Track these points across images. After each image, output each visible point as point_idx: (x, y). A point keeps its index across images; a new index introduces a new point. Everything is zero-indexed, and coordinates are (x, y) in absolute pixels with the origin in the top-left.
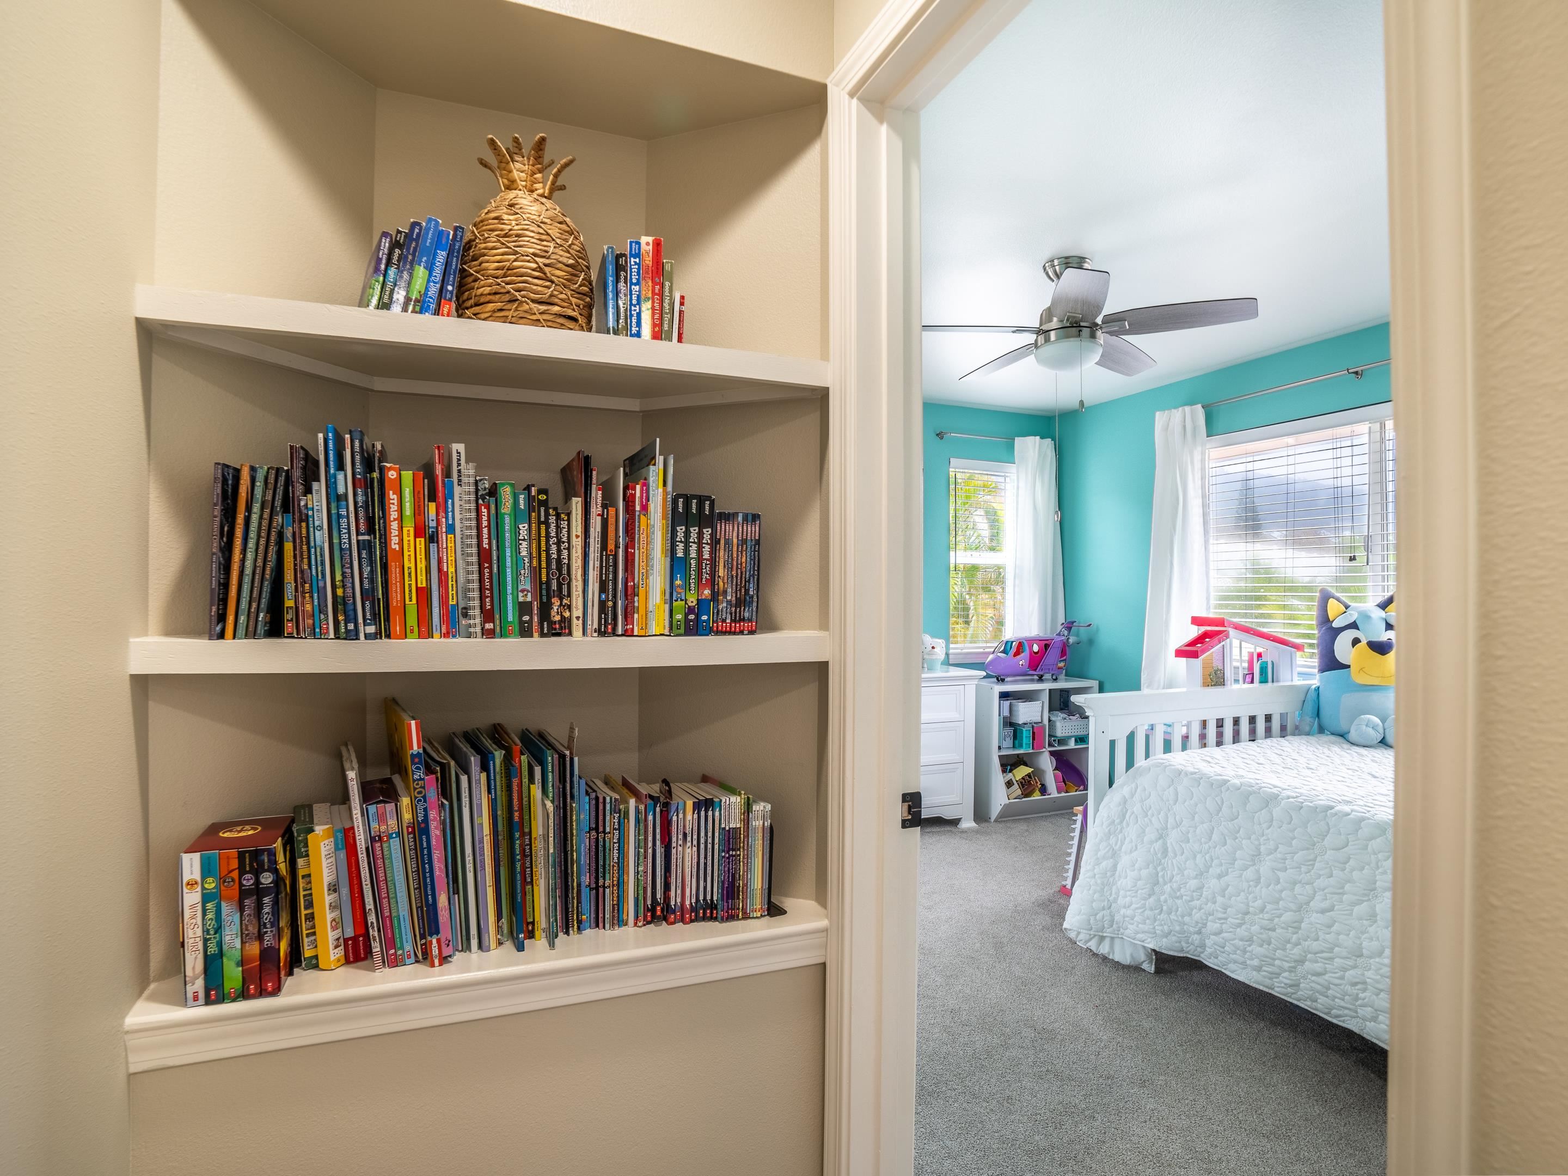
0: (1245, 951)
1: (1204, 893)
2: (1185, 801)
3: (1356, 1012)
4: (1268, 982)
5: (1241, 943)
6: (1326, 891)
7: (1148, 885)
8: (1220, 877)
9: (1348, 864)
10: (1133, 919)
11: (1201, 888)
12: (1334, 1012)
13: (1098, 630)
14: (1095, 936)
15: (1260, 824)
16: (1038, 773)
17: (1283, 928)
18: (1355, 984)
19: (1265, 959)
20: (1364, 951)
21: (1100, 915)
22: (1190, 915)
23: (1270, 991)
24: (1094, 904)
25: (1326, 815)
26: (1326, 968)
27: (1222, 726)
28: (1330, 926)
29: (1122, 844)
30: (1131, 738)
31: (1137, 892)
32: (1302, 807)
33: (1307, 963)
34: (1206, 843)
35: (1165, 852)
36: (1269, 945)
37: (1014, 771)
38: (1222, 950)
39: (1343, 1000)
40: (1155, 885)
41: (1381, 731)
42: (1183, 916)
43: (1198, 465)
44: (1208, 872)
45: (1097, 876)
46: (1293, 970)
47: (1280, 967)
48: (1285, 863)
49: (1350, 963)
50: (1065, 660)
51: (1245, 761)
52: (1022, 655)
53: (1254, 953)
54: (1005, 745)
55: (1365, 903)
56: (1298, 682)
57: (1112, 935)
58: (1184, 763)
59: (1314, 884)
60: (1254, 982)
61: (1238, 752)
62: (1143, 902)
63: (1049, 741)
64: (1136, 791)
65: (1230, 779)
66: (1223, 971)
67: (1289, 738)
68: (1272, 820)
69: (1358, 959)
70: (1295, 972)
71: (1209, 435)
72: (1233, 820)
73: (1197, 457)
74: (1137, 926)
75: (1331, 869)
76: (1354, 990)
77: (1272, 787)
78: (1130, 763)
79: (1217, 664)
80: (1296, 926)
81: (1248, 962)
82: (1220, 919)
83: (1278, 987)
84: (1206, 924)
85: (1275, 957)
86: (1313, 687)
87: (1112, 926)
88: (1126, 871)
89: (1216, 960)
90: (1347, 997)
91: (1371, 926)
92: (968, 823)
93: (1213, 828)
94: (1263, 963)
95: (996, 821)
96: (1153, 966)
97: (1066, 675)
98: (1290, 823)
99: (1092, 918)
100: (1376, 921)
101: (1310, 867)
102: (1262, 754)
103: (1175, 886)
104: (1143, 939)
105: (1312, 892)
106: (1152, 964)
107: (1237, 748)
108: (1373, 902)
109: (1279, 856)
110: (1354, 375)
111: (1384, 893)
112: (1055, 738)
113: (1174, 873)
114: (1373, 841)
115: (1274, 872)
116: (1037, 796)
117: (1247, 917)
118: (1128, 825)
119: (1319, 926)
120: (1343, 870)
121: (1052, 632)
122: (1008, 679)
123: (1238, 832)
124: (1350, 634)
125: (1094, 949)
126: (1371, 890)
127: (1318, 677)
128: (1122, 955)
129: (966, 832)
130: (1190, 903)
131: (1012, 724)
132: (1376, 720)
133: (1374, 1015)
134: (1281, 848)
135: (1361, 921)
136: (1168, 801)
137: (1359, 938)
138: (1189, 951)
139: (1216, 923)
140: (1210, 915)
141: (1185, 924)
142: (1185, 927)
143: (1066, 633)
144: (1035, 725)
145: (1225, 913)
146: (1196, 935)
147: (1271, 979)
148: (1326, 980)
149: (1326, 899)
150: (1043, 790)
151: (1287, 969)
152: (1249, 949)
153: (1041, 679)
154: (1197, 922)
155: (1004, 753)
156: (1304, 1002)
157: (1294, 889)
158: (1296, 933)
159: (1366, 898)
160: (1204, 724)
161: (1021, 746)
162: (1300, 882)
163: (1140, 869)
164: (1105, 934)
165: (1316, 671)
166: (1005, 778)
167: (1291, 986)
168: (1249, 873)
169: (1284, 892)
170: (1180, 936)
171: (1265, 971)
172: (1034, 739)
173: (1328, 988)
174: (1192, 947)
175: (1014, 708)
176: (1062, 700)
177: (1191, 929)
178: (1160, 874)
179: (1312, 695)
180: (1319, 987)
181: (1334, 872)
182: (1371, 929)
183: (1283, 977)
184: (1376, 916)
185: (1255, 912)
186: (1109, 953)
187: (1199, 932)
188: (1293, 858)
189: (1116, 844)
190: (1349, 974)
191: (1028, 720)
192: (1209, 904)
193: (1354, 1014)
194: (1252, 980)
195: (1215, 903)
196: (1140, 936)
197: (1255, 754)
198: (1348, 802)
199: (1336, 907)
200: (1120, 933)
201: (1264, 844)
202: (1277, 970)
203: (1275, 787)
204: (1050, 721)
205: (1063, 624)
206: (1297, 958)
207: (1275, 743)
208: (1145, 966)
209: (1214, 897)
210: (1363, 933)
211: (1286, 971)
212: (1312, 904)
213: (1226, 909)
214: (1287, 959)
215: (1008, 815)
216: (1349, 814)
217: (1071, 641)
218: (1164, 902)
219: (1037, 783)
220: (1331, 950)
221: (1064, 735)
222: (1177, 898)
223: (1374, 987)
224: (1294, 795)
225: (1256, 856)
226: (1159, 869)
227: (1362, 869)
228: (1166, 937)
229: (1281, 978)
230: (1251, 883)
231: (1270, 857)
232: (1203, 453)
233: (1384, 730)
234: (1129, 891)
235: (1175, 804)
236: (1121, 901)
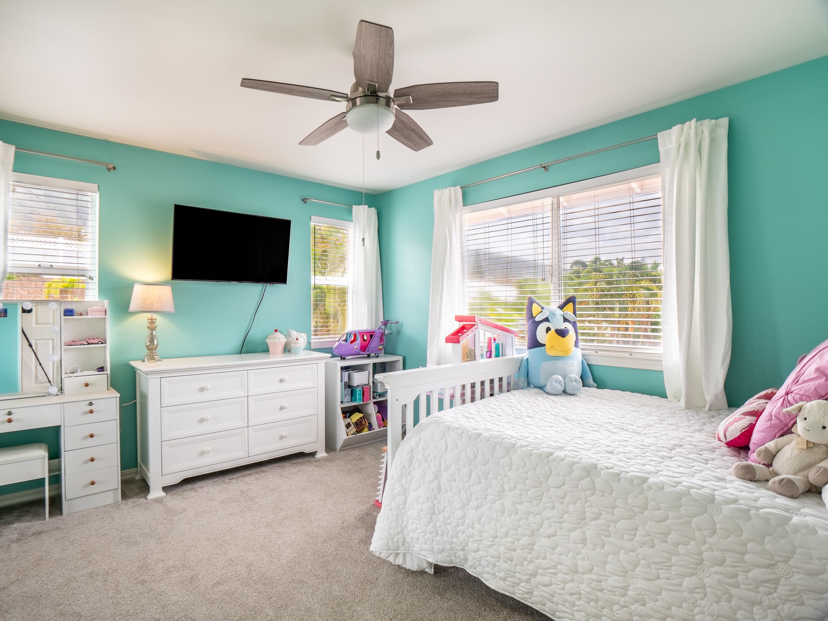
0: (495, 566)
1: (466, 521)
2: (452, 450)
3: (573, 615)
4: (511, 589)
5: (492, 559)
6: (550, 520)
7: (428, 515)
8: (477, 508)
9: (565, 499)
10: (418, 540)
11: (463, 517)
12: (557, 614)
13: (402, 325)
14: (392, 553)
15: (504, 468)
16: (366, 417)
17: (521, 549)
18: (573, 594)
19: (508, 572)
20: (579, 568)
21: (396, 538)
22: (457, 537)
23: (513, 596)
24: (391, 531)
25: (549, 461)
26: (552, 581)
27: (474, 387)
28: (554, 549)
29: (410, 483)
30: (417, 403)
31: (420, 520)
32: (532, 454)
33: (538, 576)
34: (467, 482)
35: (439, 489)
36: (512, 561)
37: (351, 417)
38: (479, 563)
39: (564, 605)
40: (433, 515)
41: (563, 385)
42: (452, 538)
43: (458, 223)
44: (469, 504)
45: (393, 509)
46: (529, 581)
47: (519, 579)
48: (521, 498)
49: (569, 577)
50: (383, 344)
51: (491, 414)
52: (356, 342)
53: (501, 567)
54: (346, 400)
55: (578, 530)
56: (516, 356)
57: (404, 552)
58: (451, 419)
59: (543, 515)
60: (501, 589)
61: (485, 406)
62: (424, 528)
63: (373, 396)
64: (420, 442)
65: (482, 432)
66: (480, 578)
67: (513, 392)
68: (512, 466)
69: (575, 575)
70: (530, 582)
71: (464, 205)
72: (485, 465)
73: (458, 219)
74: (421, 545)
75: (554, 503)
76: (572, 599)
77: (510, 437)
78: (416, 421)
79: (471, 347)
80: (530, 548)
81: (497, 574)
82: (477, 541)
83: (518, 593)
84: (467, 544)
85: (516, 571)
86: (525, 358)
87: (404, 545)
88: (413, 505)
89: (474, 570)
90: (566, 604)
91: (583, 548)
92: (322, 454)
93: (472, 471)
94: (508, 575)
95: (340, 450)
96: (433, 570)
97: (385, 353)
98: (524, 467)
99: (390, 541)
100: (586, 545)
101: (539, 502)
102: (500, 407)
103: (446, 515)
104: (425, 555)
105: (541, 521)
106: (432, 569)
107: (484, 403)
108: (584, 529)
109: (517, 492)
110: (543, 169)
111: (591, 521)
112: (377, 394)
113: (446, 505)
114: (582, 481)
115: (514, 505)
116: (366, 432)
117: (496, 540)
118: (414, 468)
119: (546, 548)
120: (562, 503)
121: (375, 328)
122: (347, 358)
123: (489, 474)
124: (544, 325)
125: (392, 561)
126: (582, 520)
127: (527, 351)
128: (411, 565)
129: (320, 460)
130: (457, 528)
131: (350, 387)
132: (560, 378)
133: (587, 619)
134: (519, 486)
135: (576, 544)
136: (441, 450)
137: (575, 558)
138: (457, 562)
139: (474, 543)
140: (470, 537)
141: (453, 543)
142: (454, 546)
143: (384, 327)
144: (364, 387)
145: (481, 536)
146: (461, 552)
147: (513, 587)
148: (552, 590)
149: (551, 527)
150: (370, 427)
151: (524, 580)
152: (497, 564)
153: (369, 356)
154: (462, 543)
155: (345, 405)
156: (536, 605)
157: (528, 518)
158: (530, 553)
159: (579, 526)
160: (464, 387)
161: (356, 400)
162: (532, 513)
163: (423, 503)
164: (399, 552)
165: (526, 347)
166: (345, 422)
167: (527, 593)
168: (497, 506)
169: (521, 521)
170: (450, 552)
171: (508, 581)
172: (363, 395)
173: (553, 596)
174: (458, 560)
175: (351, 376)
176: (382, 369)
177: (458, 547)
178: (436, 506)
179: (524, 363)
180: (546, 595)
181: (555, 505)
182: (584, 551)
183: (521, 586)
184: (586, 541)
185: (502, 536)
186: (402, 564)
187: (463, 550)
188: (527, 494)
189: (406, 484)
190: (569, 586)
191: (360, 383)
192: (470, 529)
193: (572, 617)
194: (500, 588)
195: (474, 528)
196: (422, 553)
197: (495, 407)
198: (561, 448)
199: (558, 533)
200: (409, 549)
201: (507, 483)
202: (518, 581)
203: (512, 437)
204: (373, 383)
205: (382, 322)
206: (530, 572)
207: (505, 396)
208: (427, 570)
209: (473, 524)
210: (578, 554)
211: (523, 582)
212: (541, 530)
213: (481, 534)
214: (524, 573)
215: (348, 446)
216: (564, 459)
217: (386, 332)
218: (439, 528)
219: (366, 422)
220: (555, 567)
221: (382, 391)
222: (448, 524)
223: (585, 597)
224: (526, 444)
225: (502, 492)
226: (435, 502)
227: (576, 502)
228: (441, 553)
229: (520, 587)
230: (499, 513)
231: (511, 493)
232: (461, 216)
233: (565, 384)
234: (415, 519)
235: (446, 452)
236: (410, 527)
